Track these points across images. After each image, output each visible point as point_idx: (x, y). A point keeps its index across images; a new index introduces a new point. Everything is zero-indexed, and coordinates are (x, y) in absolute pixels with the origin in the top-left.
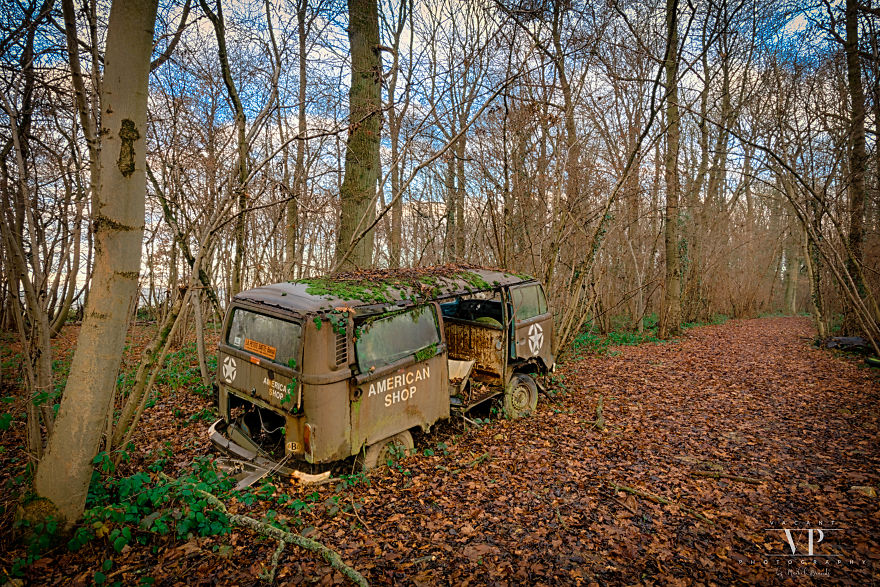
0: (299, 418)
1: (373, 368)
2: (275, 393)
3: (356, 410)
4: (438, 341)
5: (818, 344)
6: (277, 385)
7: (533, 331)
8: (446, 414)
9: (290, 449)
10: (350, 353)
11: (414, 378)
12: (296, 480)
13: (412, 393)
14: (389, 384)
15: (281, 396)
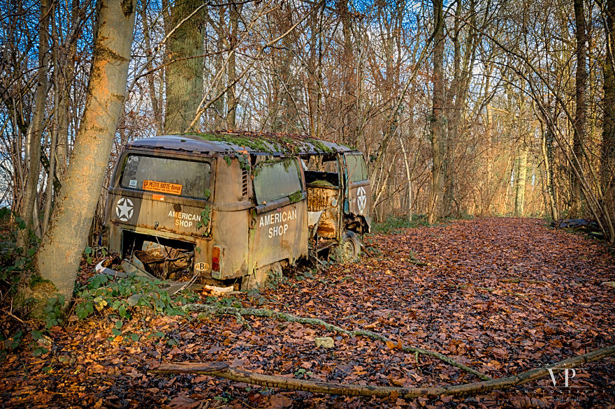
0: (208, 241)
1: (265, 202)
2: (182, 223)
3: (252, 236)
4: (300, 189)
5: (553, 225)
6: (184, 215)
7: (360, 192)
8: (306, 253)
9: (198, 269)
10: (249, 187)
11: (287, 217)
12: (209, 292)
13: (285, 229)
14: (272, 219)
15: (190, 224)
